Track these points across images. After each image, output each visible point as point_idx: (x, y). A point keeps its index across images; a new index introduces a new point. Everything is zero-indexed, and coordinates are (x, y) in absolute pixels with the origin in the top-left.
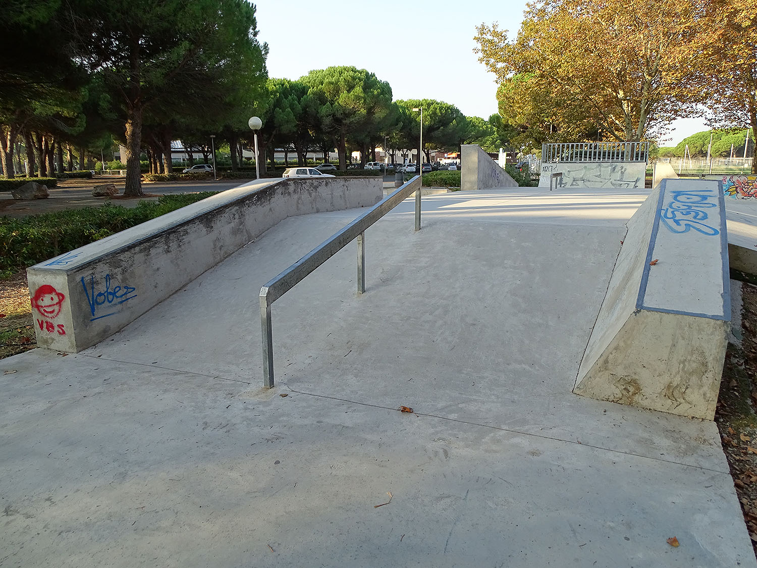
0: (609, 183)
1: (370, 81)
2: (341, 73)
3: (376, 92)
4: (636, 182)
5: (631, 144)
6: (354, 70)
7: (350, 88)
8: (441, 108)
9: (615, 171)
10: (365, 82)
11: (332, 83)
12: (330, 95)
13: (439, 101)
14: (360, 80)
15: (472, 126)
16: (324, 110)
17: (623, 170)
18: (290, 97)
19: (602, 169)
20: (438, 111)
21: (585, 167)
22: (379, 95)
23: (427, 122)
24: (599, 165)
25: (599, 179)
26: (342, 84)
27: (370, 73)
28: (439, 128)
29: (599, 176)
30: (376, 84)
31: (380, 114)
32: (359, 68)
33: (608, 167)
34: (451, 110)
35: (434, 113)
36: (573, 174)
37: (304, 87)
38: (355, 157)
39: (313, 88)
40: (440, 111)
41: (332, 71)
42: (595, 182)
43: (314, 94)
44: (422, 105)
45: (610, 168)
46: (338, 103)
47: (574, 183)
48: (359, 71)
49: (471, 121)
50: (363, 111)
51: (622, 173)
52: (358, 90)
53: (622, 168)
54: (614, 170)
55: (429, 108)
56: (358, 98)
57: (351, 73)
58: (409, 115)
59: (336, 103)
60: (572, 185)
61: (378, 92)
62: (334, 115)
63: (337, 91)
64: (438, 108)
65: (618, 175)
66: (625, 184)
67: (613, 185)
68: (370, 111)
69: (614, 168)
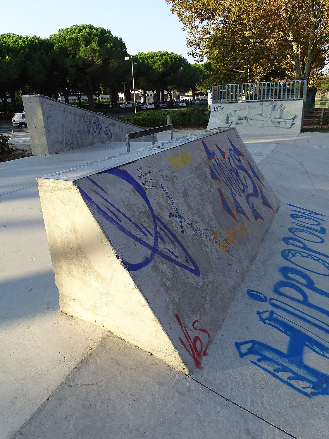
0: (270, 121)
1: (104, 37)
2: (80, 31)
3: (109, 46)
4: (294, 119)
5: (300, 82)
6: (91, 28)
7: (88, 43)
8: (171, 58)
9: (276, 109)
10: (100, 37)
11: (73, 39)
12: (72, 49)
13: (170, 52)
14: (95, 35)
15: (199, 72)
16: (69, 62)
17: (282, 108)
18: (38, 52)
19: (264, 108)
20: (169, 60)
21: (249, 106)
22: (111, 47)
23: (160, 70)
24: (262, 104)
25: (260, 118)
26: (81, 39)
27: (107, 30)
28: (170, 74)
29: (261, 115)
30: (109, 39)
31: (114, 64)
32: (96, 26)
33: (268, 106)
34: (179, 59)
35: (166, 62)
36: (238, 113)
37: (52, 43)
38: (121, 98)
39: (58, 44)
40: (171, 60)
41: (74, 29)
42: (258, 120)
43: (60, 48)
44: (157, 56)
45: (271, 106)
46: (79, 56)
47: (239, 122)
48: (95, 29)
49: (198, 67)
50: (99, 62)
51: (282, 111)
52: (94, 44)
53: (282, 106)
54: (274, 108)
55: (162, 58)
56: (94, 51)
57: (88, 30)
58: (147, 64)
59: (78, 56)
60: (237, 124)
61: (110, 46)
62: (77, 66)
63: (77, 46)
64: (169, 58)
65: (277, 113)
66: (284, 121)
67: (273, 122)
68: (106, 61)
69: (274, 107)
